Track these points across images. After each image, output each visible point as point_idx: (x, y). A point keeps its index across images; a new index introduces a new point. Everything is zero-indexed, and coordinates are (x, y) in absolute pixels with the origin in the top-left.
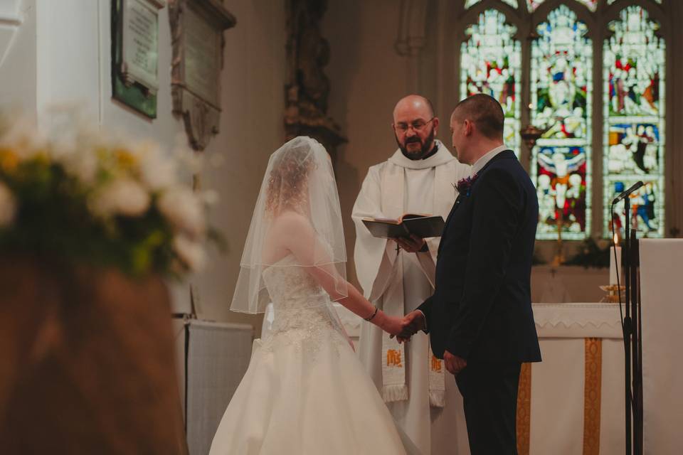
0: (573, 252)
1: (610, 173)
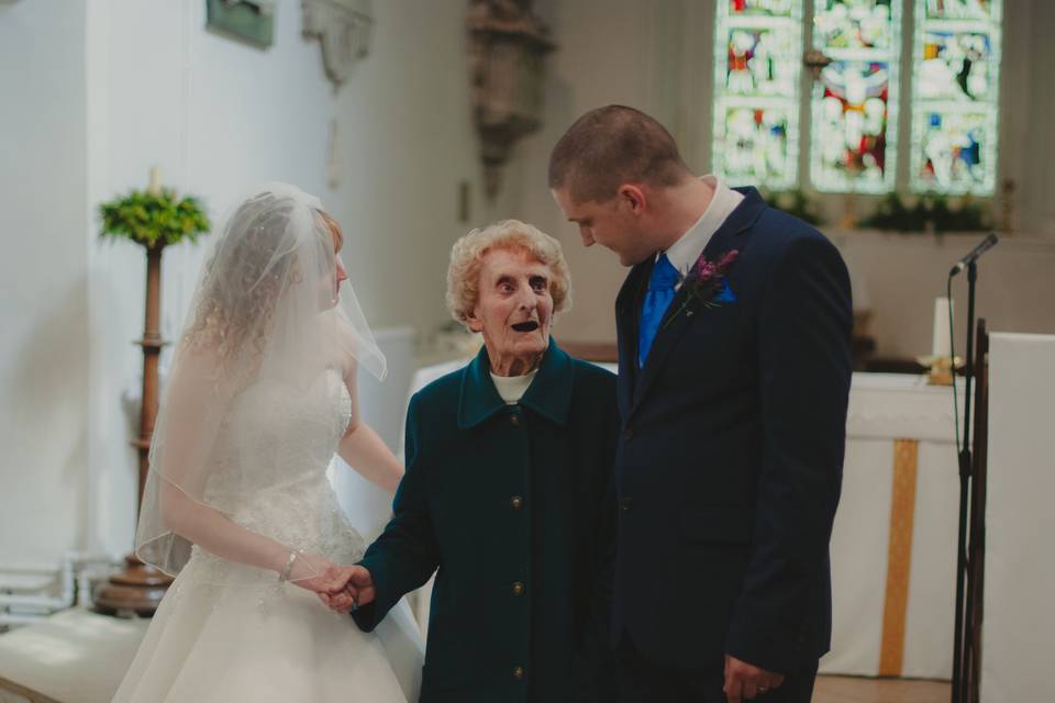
0: (868, 210)
1: (924, 99)
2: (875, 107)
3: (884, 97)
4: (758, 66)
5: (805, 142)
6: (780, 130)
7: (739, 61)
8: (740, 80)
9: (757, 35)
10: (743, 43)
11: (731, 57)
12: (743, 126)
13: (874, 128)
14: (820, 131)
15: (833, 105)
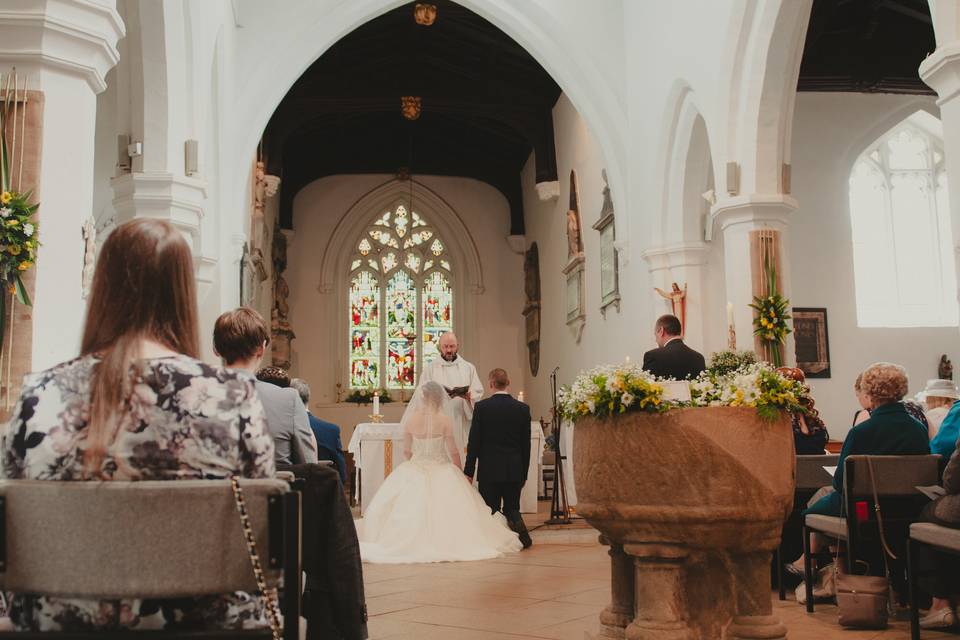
2: (408, 359)
3: (412, 357)
4: (365, 344)
5: (383, 372)
6: (373, 368)
7: (359, 342)
8: (358, 350)
9: (365, 333)
10: (359, 336)
11: (354, 341)
12: (360, 366)
13: (408, 365)
14: (388, 368)
15: (393, 359)
